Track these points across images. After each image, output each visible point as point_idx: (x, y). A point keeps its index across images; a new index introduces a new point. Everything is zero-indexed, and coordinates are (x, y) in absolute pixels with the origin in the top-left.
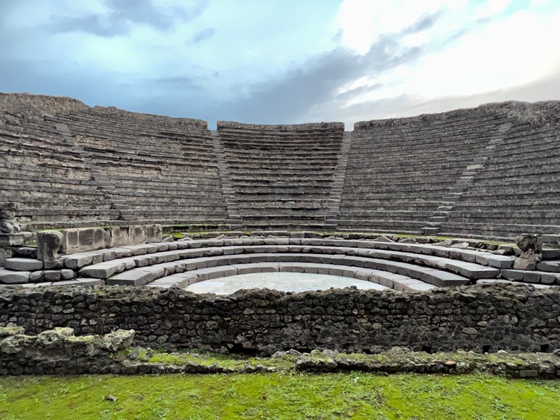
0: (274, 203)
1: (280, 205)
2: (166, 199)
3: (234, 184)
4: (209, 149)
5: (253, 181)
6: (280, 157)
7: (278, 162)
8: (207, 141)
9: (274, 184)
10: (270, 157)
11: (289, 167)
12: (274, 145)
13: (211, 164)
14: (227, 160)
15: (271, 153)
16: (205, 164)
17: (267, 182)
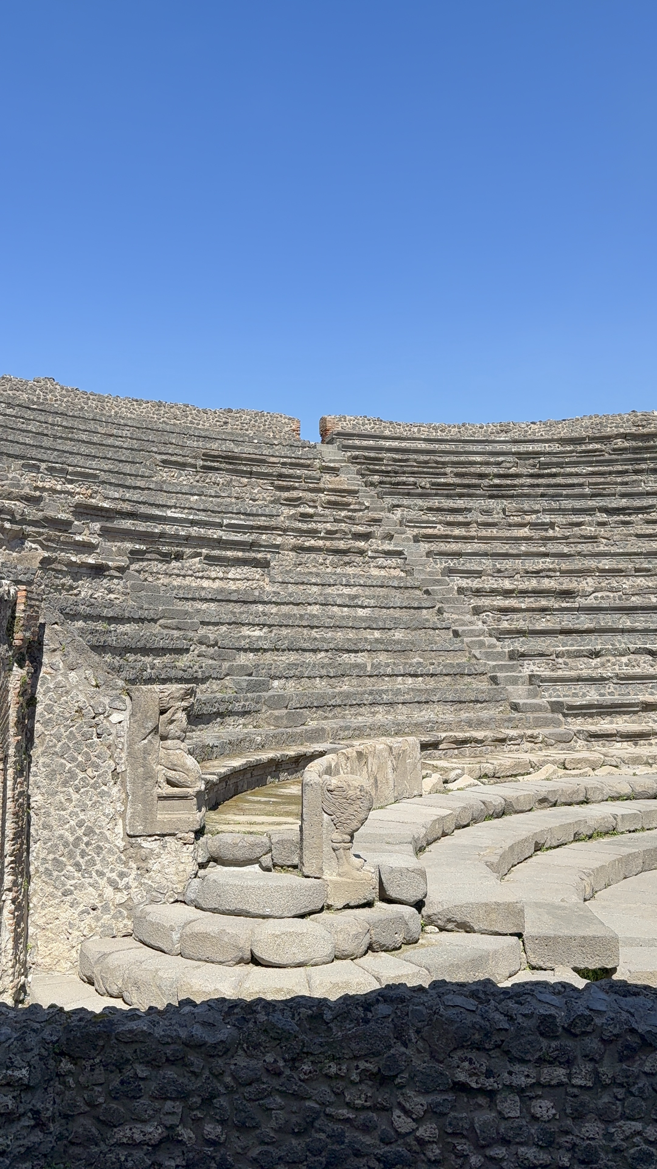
0: (624, 660)
1: (645, 665)
2: (323, 654)
3: (475, 602)
4: (349, 499)
5: (524, 593)
6: (559, 519)
7: (558, 532)
8: (327, 477)
9: (590, 601)
10: (528, 518)
11: (602, 548)
12: (516, 482)
13: (376, 544)
14: (411, 533)
15: (526, 507)
16: (362, 544)
17: (567, 594)
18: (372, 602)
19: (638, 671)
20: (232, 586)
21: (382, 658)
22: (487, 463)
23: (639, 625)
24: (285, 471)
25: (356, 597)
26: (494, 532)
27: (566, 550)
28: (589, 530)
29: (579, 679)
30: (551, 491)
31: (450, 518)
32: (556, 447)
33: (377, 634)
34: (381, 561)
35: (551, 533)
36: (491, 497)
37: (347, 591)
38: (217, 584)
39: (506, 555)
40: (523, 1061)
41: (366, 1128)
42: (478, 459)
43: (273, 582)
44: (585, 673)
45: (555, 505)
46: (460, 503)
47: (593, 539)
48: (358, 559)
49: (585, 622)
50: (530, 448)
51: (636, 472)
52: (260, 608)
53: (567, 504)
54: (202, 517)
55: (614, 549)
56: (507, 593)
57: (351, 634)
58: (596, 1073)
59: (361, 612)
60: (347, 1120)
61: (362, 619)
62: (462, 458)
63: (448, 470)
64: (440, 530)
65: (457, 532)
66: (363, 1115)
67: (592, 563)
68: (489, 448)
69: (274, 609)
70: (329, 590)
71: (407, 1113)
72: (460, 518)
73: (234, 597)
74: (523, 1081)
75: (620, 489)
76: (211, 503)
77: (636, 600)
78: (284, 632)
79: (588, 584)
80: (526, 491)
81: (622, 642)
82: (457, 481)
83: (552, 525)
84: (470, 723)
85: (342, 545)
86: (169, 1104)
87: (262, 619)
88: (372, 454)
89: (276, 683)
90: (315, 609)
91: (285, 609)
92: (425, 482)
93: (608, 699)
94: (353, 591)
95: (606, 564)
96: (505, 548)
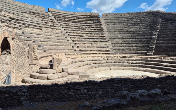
0: (88, 45)
1: (91, 45)
2: (51, 42)
3: (70, 36)
4: (53, 21)
5: (76, 36)
6: (81, 26)
7: (81, 28)
8: (49, 17)
9: (84, 37)
10: (77, 26)
11: (86, 30)
12: (76, 21)
13: (57, 28)
14: (62, 26)
15: (77, 24)
16: (55, 27)
17: (82, 36)
18: (57, 36)
19: (90, 46)
20: (37, 32)
21: (59, 43)
22: (72, 18)
23: (90, 41)
24: (43, 16)
25: (55, 35)
26: (73, 27)
27: (82, 30)
28: (84, 28)
29: (83, 47)
30: (80, 22)
31: (67, 25)
32: (80, 16)
33: (58, 40)
34: (58, 30)
35: (80, 28)
36: (72, 22)
37: (53, 34)
38: (35, 32)
39: (75, 31)
40: (83, 86)
41: (66, 94)
42: (71, 17)
43: (43, 32)
44: (84, 46)
45: (81, 24)
46: (68, 23)
47: (85, 29)
48: (55, 30)
49: (84, 40)
50: (77, 16)
51: (90, 21)
52: (41, 35)
53: (82, 24)
54: (31, 21)
55: (88, 31)
56: (74, 36)
57: (54, 40)
58: (91, 87)
59: (55, 37)
60: (64, 93)
61: (55, 38)
62: (69, 16)
63: (67, 18)
64: (66, 26)
65: (68, 27)
66: (66, 93)
67: (85, 32)
68: (72, 15)
69: (43, 36)
70: (51, 34)
71: (71, 92)
72: (68, 25)
73: (38, 34)
74: (83, 88)
75: (88, 23)
76: (33, 20)
77: (90, 37)
78: (45, 39)
79: (84, 35)
80: (77, 22)
81: (88, 42)
82: (68, 20)
83: (80, 27)
84: (70, 52)
85: (52, 27)
86: (43, 93)
87: (42, 37)
88: (56, 15)
89: (44, 46)
90: (49, 36)
91: (45, 36)
92: (63, 19)
93: (86, 49)
94: (54, 34)
95: (87, 32)
96: (74, 30)
